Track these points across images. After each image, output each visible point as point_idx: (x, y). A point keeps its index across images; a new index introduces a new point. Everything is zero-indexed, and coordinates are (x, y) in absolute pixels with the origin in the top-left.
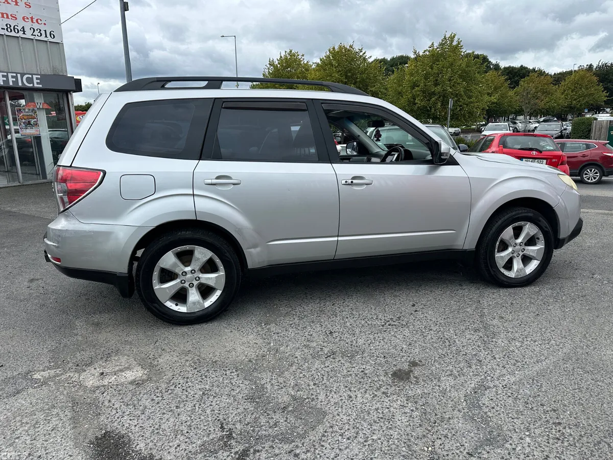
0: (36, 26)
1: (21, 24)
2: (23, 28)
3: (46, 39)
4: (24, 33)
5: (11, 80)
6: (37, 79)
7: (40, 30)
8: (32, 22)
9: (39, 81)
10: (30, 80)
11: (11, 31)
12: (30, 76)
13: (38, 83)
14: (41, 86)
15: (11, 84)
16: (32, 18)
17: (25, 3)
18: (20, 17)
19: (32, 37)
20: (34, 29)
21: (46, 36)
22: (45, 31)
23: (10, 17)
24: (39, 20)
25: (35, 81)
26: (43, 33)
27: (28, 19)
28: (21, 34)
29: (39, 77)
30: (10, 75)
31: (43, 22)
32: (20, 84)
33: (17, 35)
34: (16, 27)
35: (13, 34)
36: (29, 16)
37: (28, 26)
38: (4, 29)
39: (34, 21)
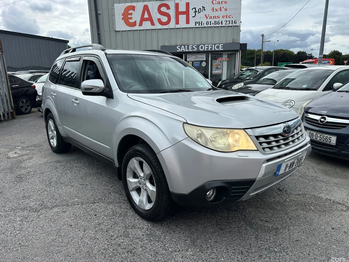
0: (228, 19)
1: (221, 19)
2: (222, 21)
3: (232, 25)
4: (222, 24)
5: (210, 47)
6: (221, 46)
7: (230, 21)
8: (227, 17)
9: (222, 47)
10: (218, 47)
11: (216, 24)
12: (218, 45)
13: (221, 48)
14: (222, 49)
15: (209, 50)
16: (227, 16)
17: (225, 9)
18: (221, 17)
19: (225, 25)
20: (227, 21)
21: (232, 24)
22: (232, 21)
23: (217, 17)
24: (230, 17)
25: (220, 47)
26: (231, 22)
27: (225, 16)
28: (220, 25)
29: (222, 45)
30: (210, 45)
31: (232, 17)
32: (213, 49)
33: (218, 26)
34: (219, 22)
35: (217, 25)
36: (225, 15)
37: (224, 20)
38: (213, 24)
39: (228, 17)
